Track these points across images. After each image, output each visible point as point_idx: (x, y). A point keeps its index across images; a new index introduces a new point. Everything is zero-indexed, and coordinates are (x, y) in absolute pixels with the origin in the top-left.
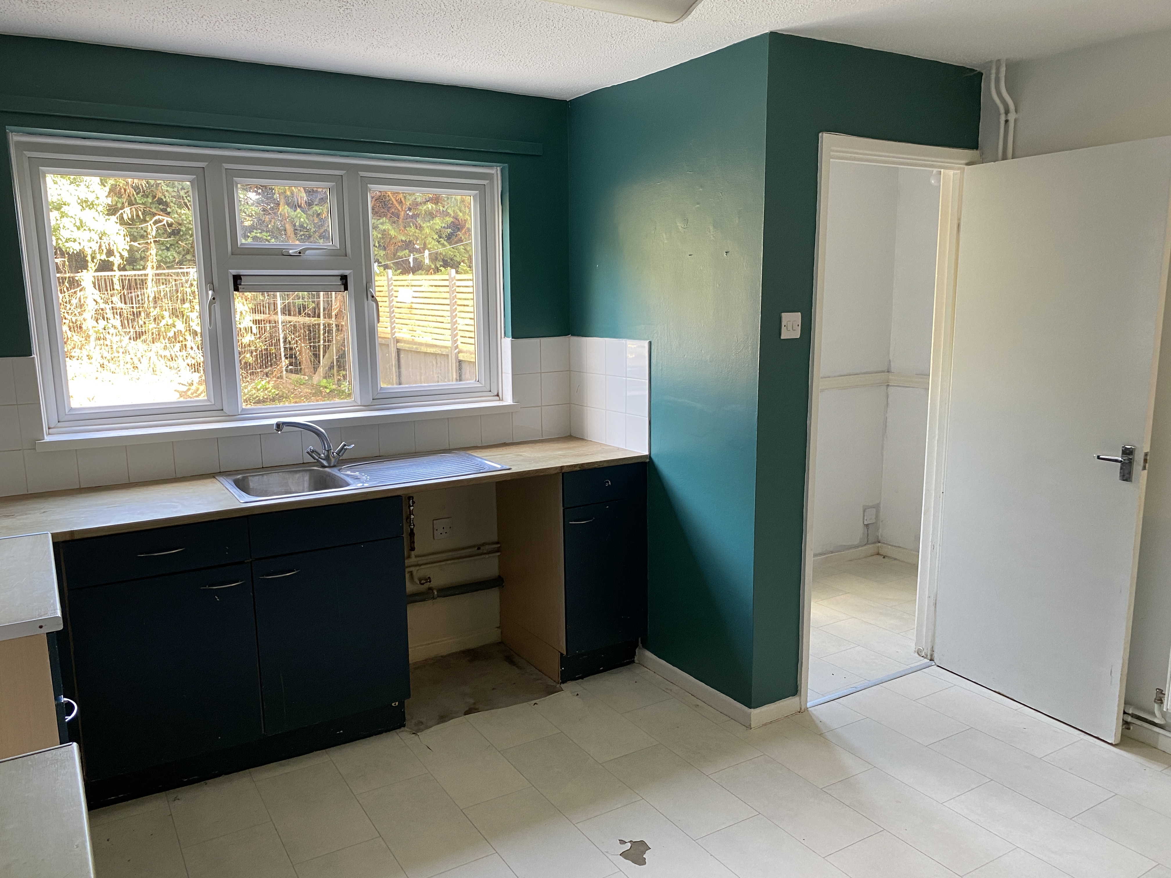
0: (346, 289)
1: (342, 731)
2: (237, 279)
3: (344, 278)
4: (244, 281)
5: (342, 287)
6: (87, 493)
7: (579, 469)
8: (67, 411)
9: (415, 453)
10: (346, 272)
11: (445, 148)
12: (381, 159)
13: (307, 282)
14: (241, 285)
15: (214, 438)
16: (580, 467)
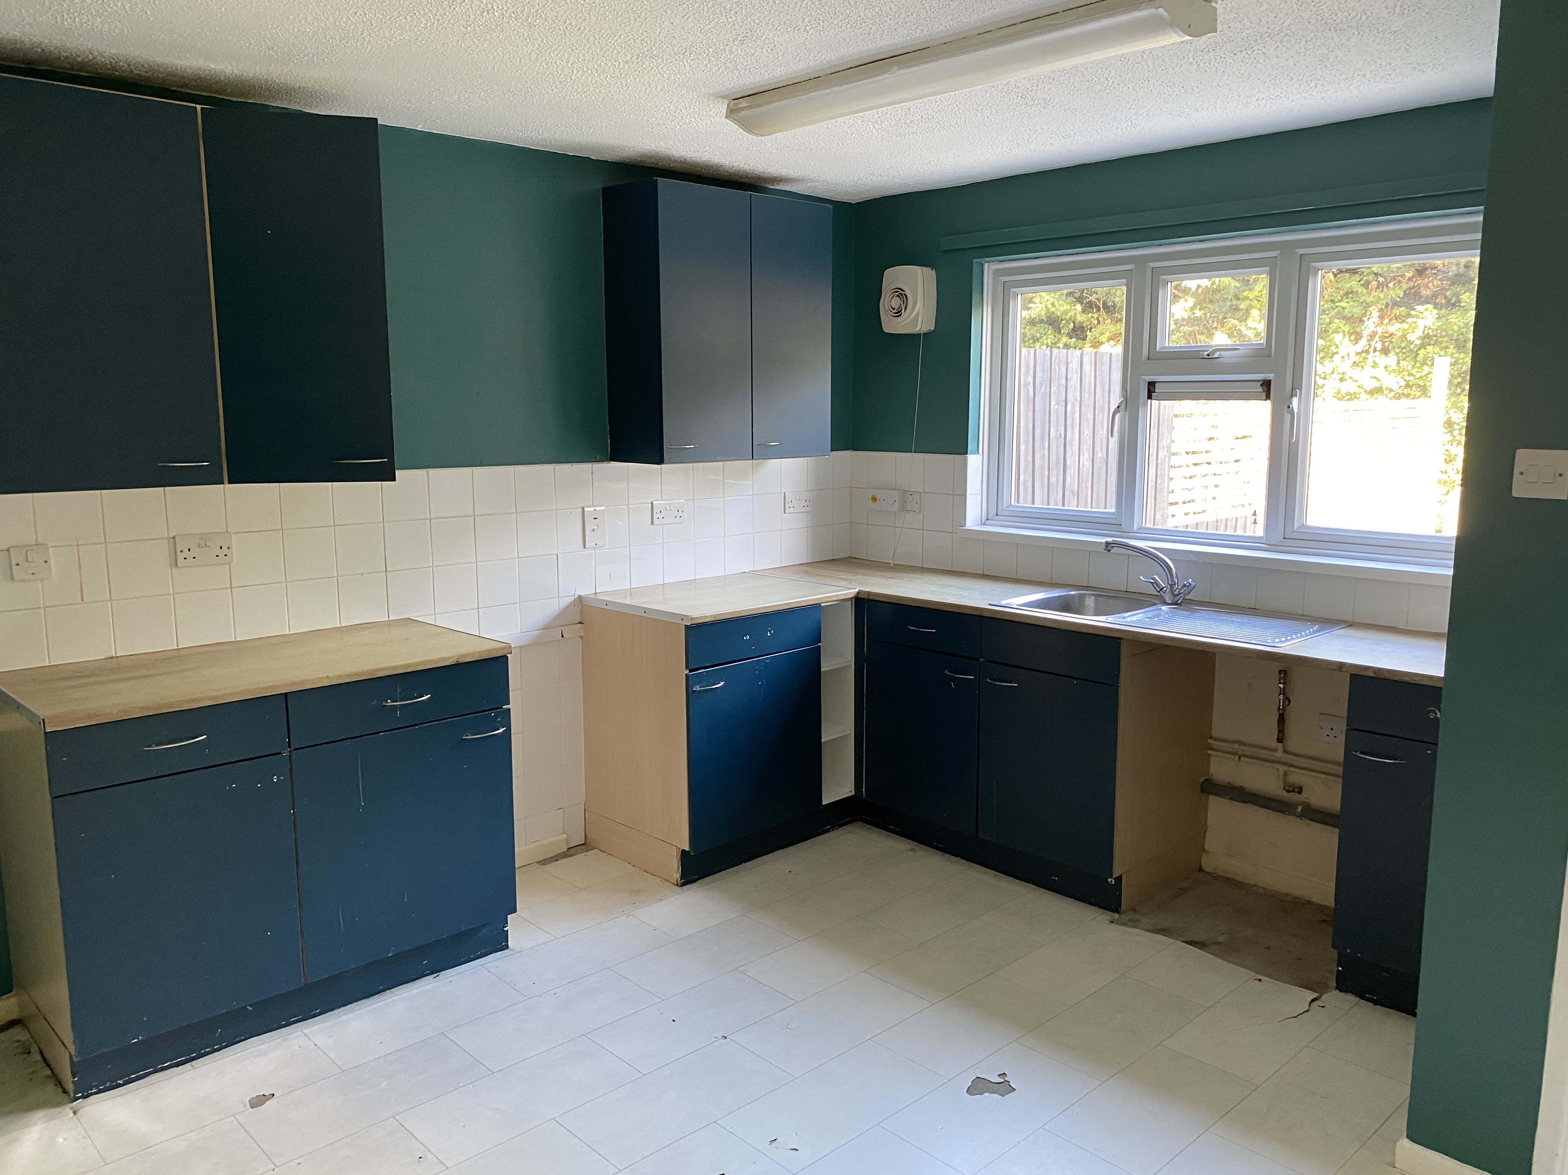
0: (1268, 397)
1: (1056, 878)
2: (1152, 385)
3: (1266, 385)
4: (1158, 388)
5: (1264, 394)
6: (970, 577)
7: (1372, 675)
8: (1004, 507)
9: (1302, 615)
10: (1270, 376)
11: (1390, 201)
12: (1319, 229)
13: (1230, 389)
14: (1155, 392)
15: (1086, 551)
16: (1374, 673)
